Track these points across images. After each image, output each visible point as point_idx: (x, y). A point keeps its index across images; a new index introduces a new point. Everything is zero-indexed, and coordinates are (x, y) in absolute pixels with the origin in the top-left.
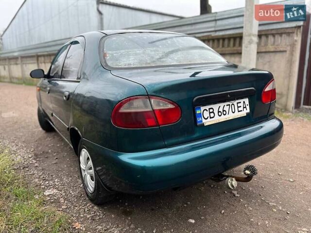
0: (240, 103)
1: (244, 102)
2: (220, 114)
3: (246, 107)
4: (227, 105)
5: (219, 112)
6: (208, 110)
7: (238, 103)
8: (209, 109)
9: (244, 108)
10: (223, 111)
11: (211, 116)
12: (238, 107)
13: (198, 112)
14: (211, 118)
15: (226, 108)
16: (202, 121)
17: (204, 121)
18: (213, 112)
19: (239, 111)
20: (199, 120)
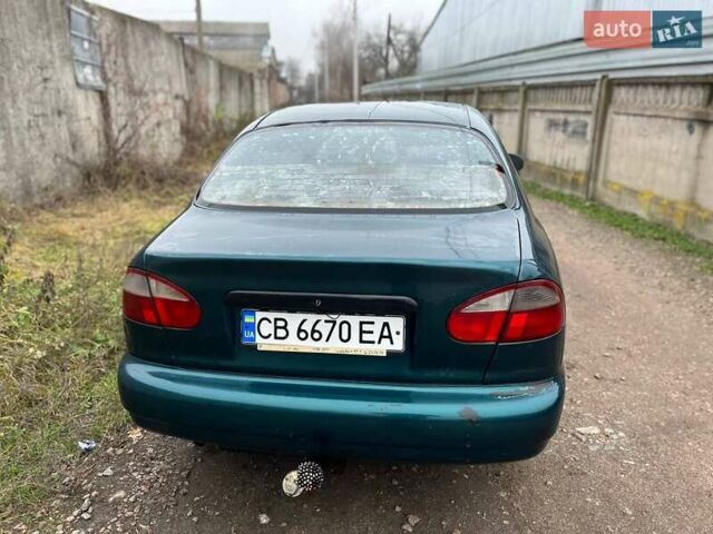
0: (373, 323)
1: (386, 324)
2: (303, 335)
3: (390, 337)
4: (326, 321)
5: (300, 330)
6: (273, 321)
7: (361, 323)
8: (276, 320)
9: (382, 337)
10: (313, 331)
11: (279, 335)
12: (362, 332)
13: (248, 319)
14: (276, 338)
15: (324, 328)
16: (254, 339)
17: (259, 340)
18: (285, 328)
19: (361, 341)
20: (248, 334)
